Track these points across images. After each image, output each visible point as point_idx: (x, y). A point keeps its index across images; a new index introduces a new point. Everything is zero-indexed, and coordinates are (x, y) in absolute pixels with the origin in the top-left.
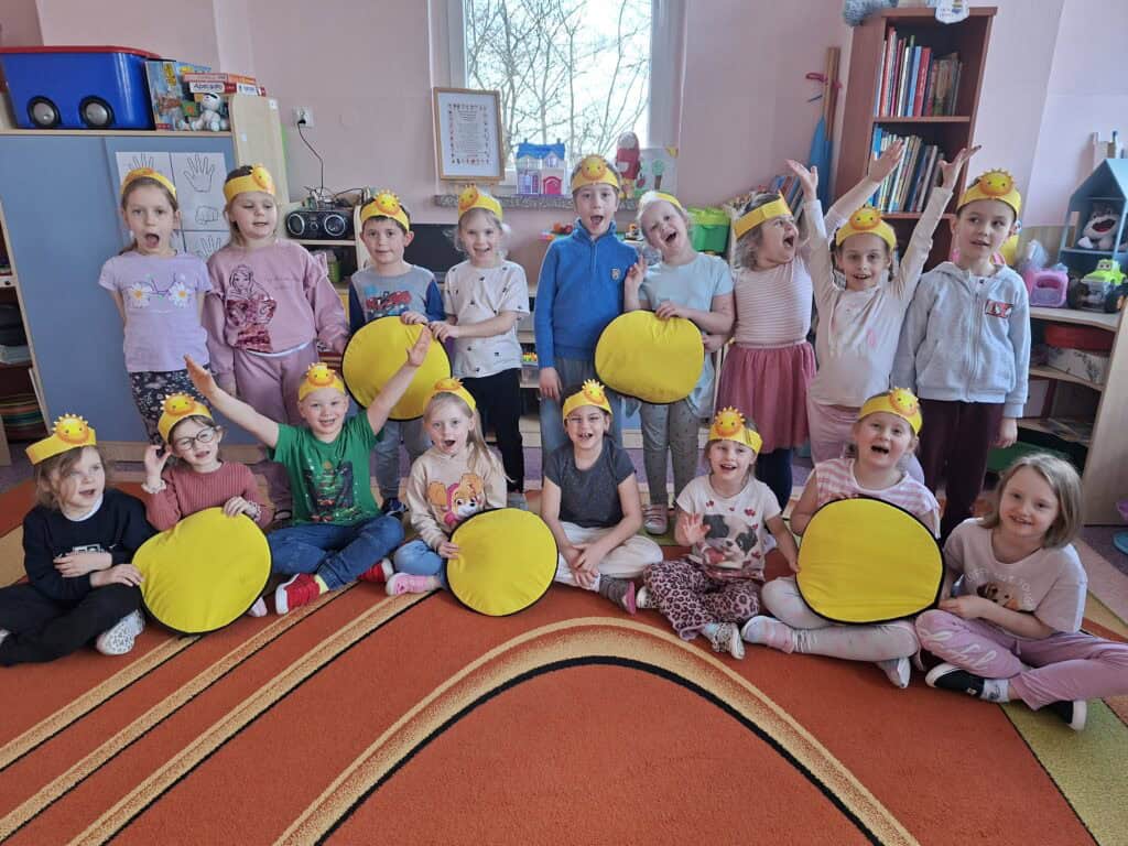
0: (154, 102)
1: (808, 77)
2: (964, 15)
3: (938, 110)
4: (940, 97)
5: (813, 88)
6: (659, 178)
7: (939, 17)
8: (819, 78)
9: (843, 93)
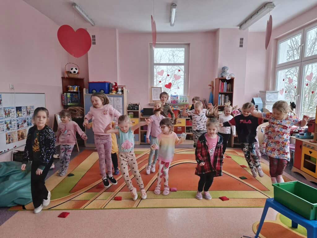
0: (110, 89)
1: (209, 85)
2: (230, 78)
3: (228, 91)
4: (228, 89)
5: (210, 87)
6: (186, 100)
7: (227, 79)
8: (211, 85)
9: (214, 88)
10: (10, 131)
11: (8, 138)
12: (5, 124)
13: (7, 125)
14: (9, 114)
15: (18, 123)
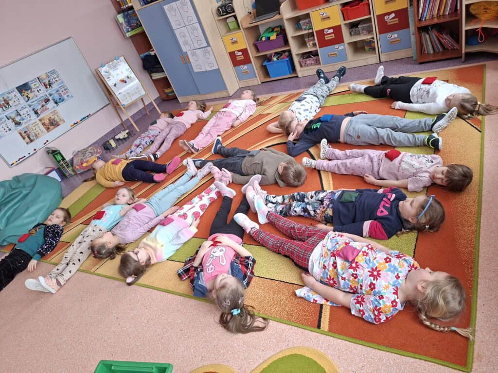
10: (23, 126)
11: (26, 137)
12: (8, 119)
13: (13, 119)
14: (8, 104)
15: (33, 110)
